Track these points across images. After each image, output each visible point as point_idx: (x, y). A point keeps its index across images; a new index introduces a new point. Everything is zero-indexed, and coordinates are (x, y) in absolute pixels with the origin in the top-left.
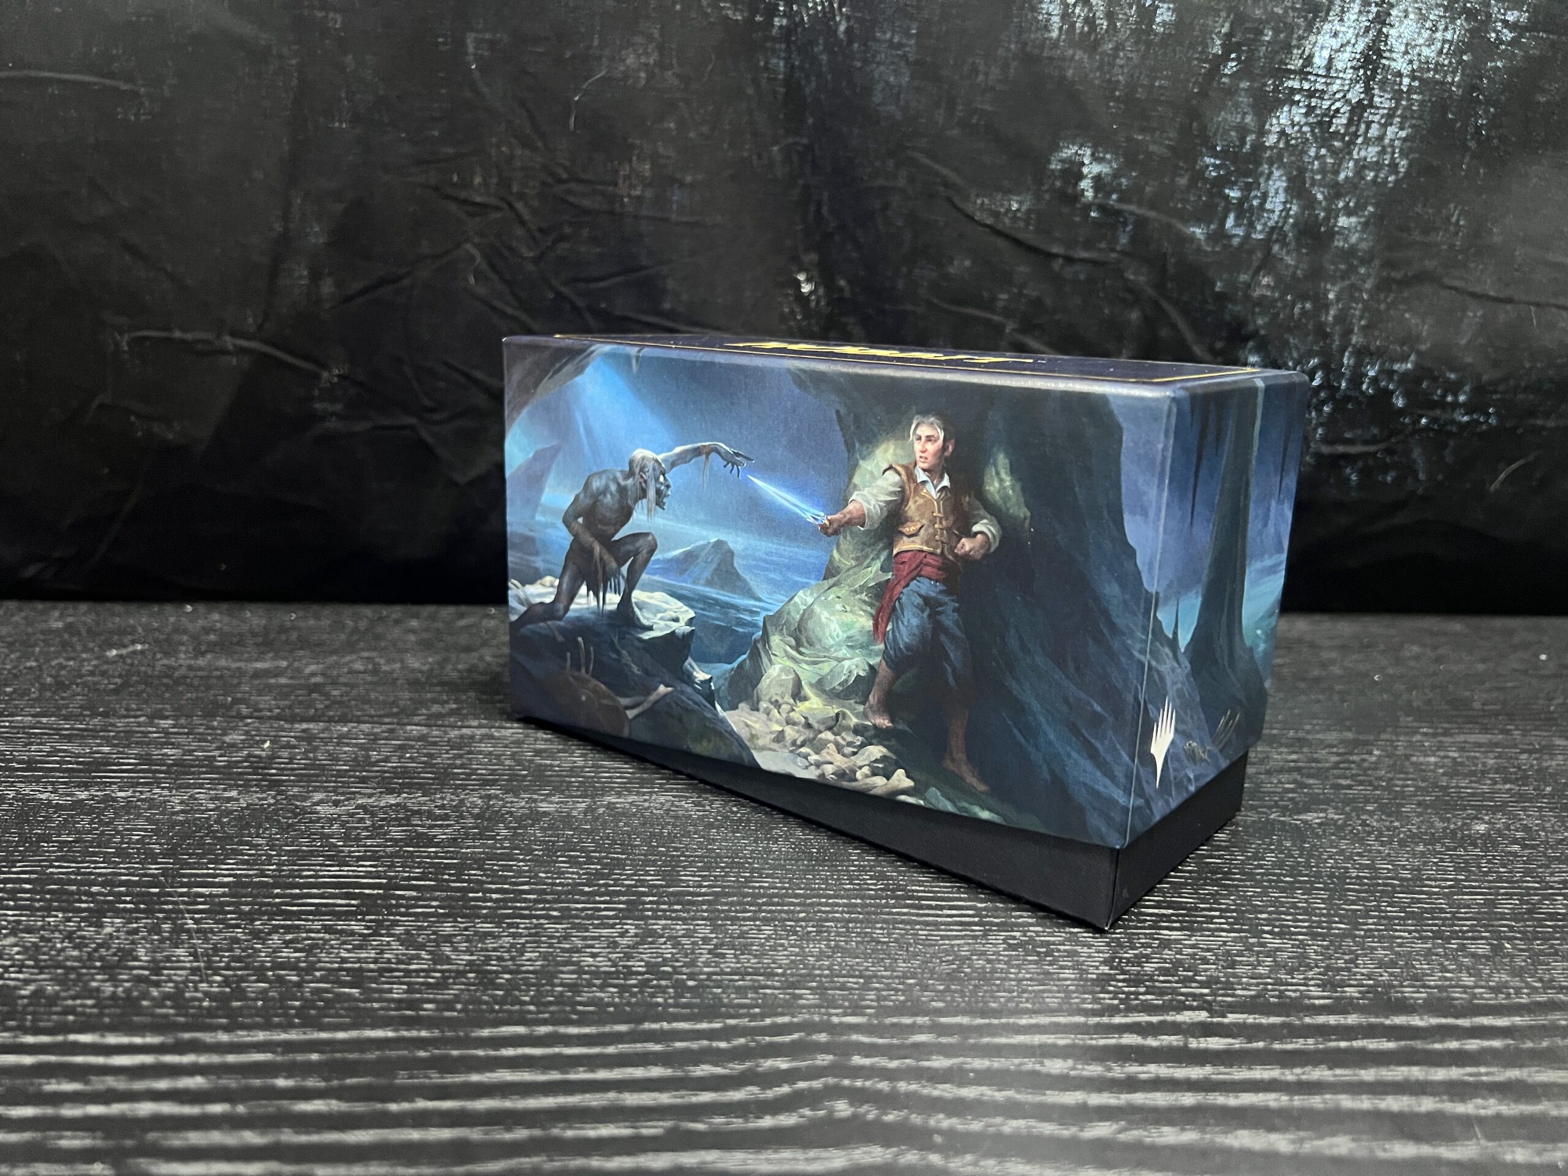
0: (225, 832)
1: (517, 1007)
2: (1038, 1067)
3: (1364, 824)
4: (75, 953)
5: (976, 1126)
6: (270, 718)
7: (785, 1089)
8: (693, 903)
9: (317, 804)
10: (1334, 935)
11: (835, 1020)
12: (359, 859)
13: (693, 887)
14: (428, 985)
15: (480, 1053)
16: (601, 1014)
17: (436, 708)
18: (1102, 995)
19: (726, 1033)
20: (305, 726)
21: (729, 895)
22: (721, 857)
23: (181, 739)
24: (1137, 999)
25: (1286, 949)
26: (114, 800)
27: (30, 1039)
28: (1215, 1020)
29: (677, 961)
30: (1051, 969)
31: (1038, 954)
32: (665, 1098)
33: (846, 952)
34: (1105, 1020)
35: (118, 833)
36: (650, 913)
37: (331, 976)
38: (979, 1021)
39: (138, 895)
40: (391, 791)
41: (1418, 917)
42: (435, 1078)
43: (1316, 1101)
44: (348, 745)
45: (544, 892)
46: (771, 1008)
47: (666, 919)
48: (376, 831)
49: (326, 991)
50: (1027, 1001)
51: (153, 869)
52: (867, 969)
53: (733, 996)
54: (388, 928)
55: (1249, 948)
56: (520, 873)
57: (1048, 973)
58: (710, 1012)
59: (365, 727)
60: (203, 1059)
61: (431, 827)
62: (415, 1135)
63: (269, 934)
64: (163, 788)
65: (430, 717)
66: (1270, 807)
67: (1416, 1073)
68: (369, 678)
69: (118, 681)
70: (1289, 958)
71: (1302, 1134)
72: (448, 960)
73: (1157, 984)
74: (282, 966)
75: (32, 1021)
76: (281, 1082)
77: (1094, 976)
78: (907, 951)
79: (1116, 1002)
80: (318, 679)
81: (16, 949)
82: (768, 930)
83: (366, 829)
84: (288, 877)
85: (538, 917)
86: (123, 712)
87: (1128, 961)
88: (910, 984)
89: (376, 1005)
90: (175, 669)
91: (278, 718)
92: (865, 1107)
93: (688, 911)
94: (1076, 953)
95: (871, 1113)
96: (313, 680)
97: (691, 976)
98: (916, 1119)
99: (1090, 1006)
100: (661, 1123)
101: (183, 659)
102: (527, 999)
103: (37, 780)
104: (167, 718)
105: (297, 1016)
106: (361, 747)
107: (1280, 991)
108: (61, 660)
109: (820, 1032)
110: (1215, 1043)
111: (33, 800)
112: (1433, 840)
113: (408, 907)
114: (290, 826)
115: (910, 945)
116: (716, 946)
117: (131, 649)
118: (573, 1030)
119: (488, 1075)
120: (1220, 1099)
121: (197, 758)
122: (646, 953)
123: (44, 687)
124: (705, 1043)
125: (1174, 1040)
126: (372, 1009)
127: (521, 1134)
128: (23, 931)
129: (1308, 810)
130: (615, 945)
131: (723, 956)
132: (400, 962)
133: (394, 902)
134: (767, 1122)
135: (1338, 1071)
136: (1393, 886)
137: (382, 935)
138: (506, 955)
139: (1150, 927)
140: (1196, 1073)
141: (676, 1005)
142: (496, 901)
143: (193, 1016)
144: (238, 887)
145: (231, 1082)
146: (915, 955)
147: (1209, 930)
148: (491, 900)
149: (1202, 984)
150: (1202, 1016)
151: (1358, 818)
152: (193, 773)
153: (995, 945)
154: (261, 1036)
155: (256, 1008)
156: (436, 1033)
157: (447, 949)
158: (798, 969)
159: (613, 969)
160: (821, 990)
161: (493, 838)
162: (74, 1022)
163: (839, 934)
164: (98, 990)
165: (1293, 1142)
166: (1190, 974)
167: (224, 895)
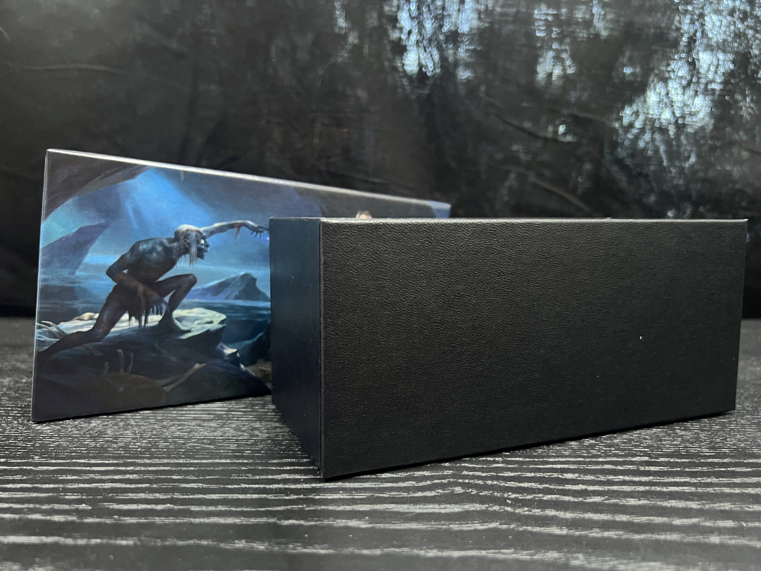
1: (292, 452)
2: (560, 476)
4: (78, 432)
5: (529, 497)
7: (429, 482)
10: (714, 430)
14: (248, 445)
15: (273, 468)
24: (610, 452)
25: (688, 435)
27: (53, 461)
28: (653, 460)
34: (595, 460)
38: (527, 459)
41: (758, 424)
42: (250, 476)
43: (710, 490)
49: (197, 446)
50: (553, 453)
54: (228, 425)
60: (138, 468)
62: (240, 496)
71: (704, 502)
72: (257, 436)
74: (176, 438)
75: (55, 455)
76: (175, 477)
79: (599, 453)
92: (470, 490)
95: (473, 492)
98: (497, 494)
100: (365, 494)
105: (183, 454)
110: (653, 468)
113: (237, 418)
119: (277, 476)
125: (631, 467)
126: (220, 452)
127: (294, 497)
132: (234, 436)
133: (231, 416)
134: (420, 494)
135: (721, 479)
137: (225, 427)
140: (644, 479)
143: (132, 454)
145: (150, 477)
149: (645, 447)
150: (646, 458)
154: (166, 461)
155: (164, 452)
156: (251, 461)
157: (257, 432)
162: (76, 455)
165: (700, 505)
166: (638, 443)
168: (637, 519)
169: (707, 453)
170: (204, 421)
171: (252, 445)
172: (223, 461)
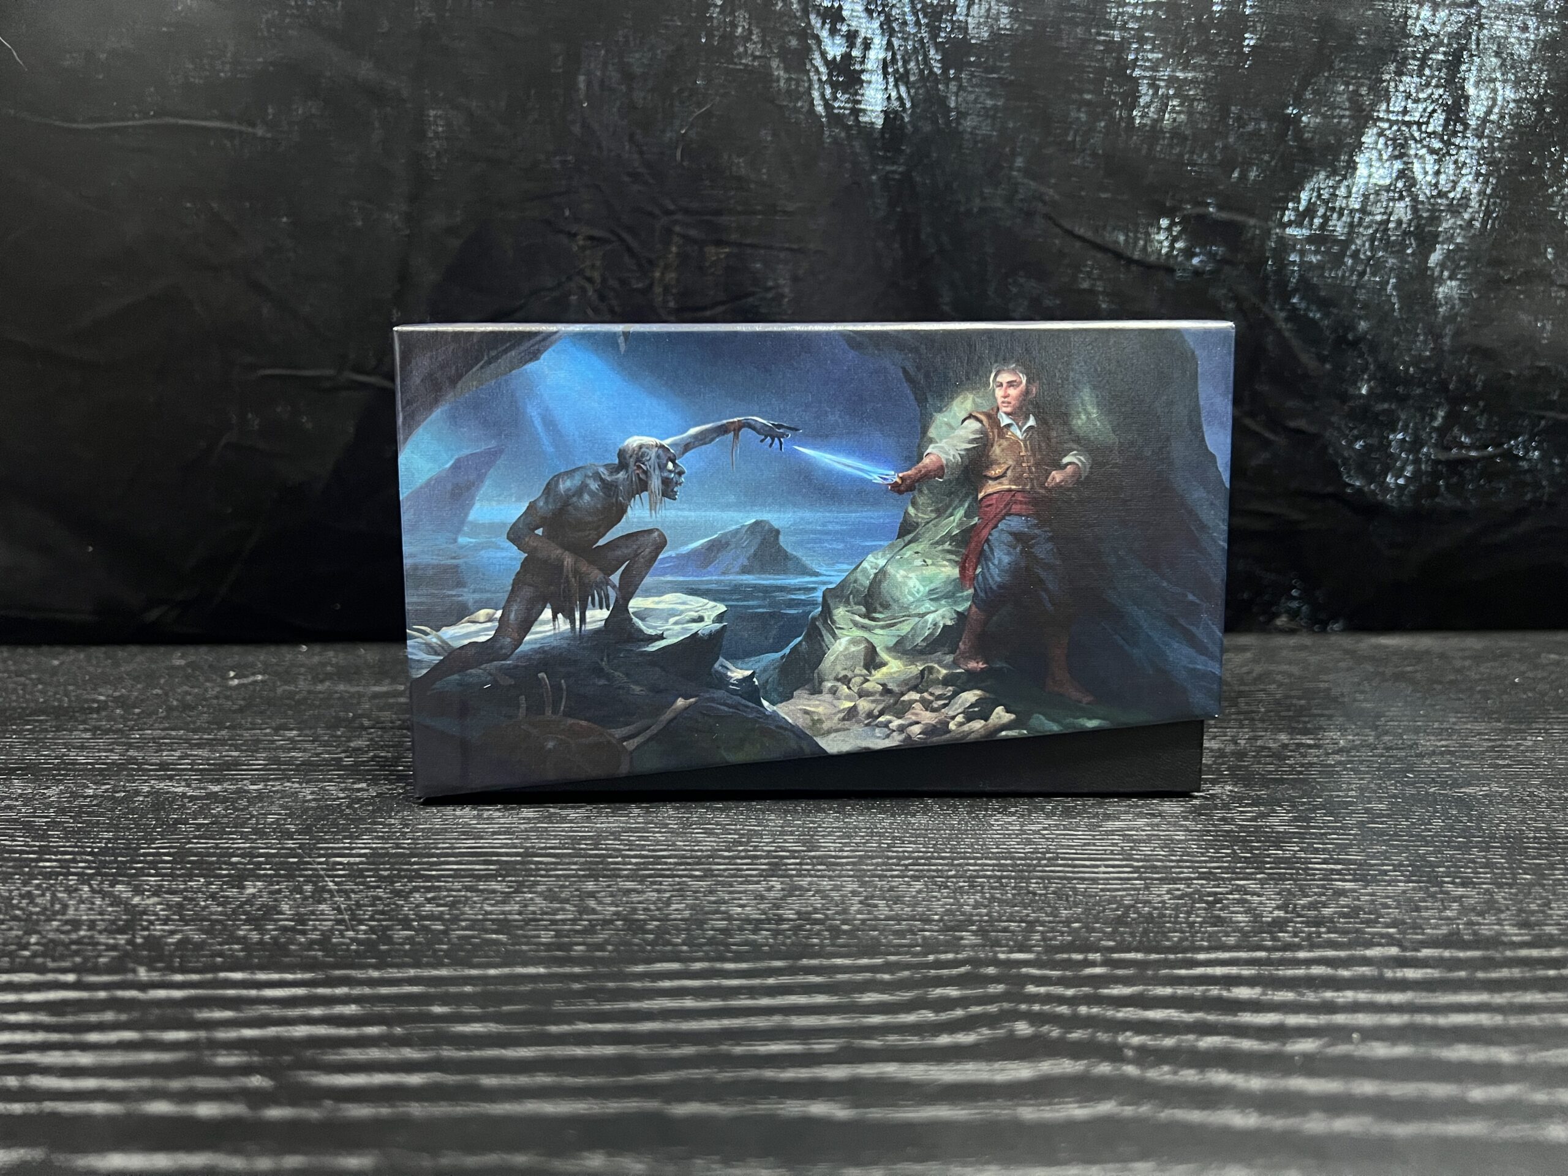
0: (358, 815)
1: (669, 948)
2: (1225, 993)
3: (1531, 794)
4: (220, 909)
5: (1169, 1042)
6: (392, 728)
7: (959, 1013)
8: (836, 864)
10: (1521, 884)
11: (1002, 956)
12: (494, 833)
13: (835, 851)
14: (577, 932)
15: (637, 985)
16: (755, 952)
18: (1281, 934)
19: (888, 967)
21: (872, 858)
22: (860, 829)
23: (308, 746)
24: (1320, 937)
25: (1473, 896)
26: (248, 792)
27: (179, 978)
28: (1408, 954)
29: (828, 910)
30: (1222, 914)
31: (1207, 902)
32: (834, 1021)
33: (1001, 902)
34: (1288, 954)
35: (253, 816)
36: (794, 872)
37: (474, 924)
38: (1154, 956)
39: (276, 864)
42: (592, 1005)
43: (1533, 1020)
45: (684, 857)
46: (930, 947)
47: (811, 876)
49: (473, 937)
50: (1202, 940)
51: (290, 844)
52: (1028, 915)
53: (891, 937)
54: (529, 887)
55: (1433, 896)
56: (658, 843)
57: (1219, 917)
58: (872, 950)
60: (357, 991)
62: (579, 1051)
63: (411, 892)
64: (293, 782)
66: (1428, 783)
69: (242, 702)
70: (1477, 903)
71: (1524, 1047)
72: (594, 911)
73: (1338, 925)
74: (426, 918)
75: (180, 963)
76: (437, 1009)
77: (1270, 919)
78: (1067, 900)
79: (1297, 940)
81: (159, 907)
82: (918, 885)
84: (425, 848)
85: (680, 876)
86: (249, 725)
87: (1303, 907)
88: (1076, 929)
89: (524, 948)
90: (297, 693)
91: (400, 728)
92: (1046, 1027)
93: (834, 871)
94: (1246, 901)
95: (1054, 1032)
97: (844, 922)
98: (1103, 1037)
99: (1270, 943)
100: (832, 1040)
101: (303, 685)
102: (679, 941)
103: (171, 778)
104: (292, 729)
105: (446, 956)
107: (1474, 930)
108: (186, 688)
109: (988, 966)
110: (1411, 974)
111: (168, 793)
113: (546, 870)
115: (1068, 896)
116: (867, 898)
117: (251, 679)
118: (730, 966)
119: (647, 1002)
120: (1428, 1019)
121: (324, 759)
122: (796, 904)
123: (170, 709)
124: (868, 975)
125: (1367, 971)
126: (522, 951)
127: (688, 1050)
128: (166, 893)
129: (1470, 785)
130: (763, 898)
131: (876, 906)
132: (545, 913)
133: (533, 866)
134: (944, 1040)
135: (1551, 995)
137: (525, 893)
138: (652, 907)
139: (1320, 880)
140: (1397, 998)
141: (833, 945)
142: (636, 864)
143: (341, 957)
144: (375, 857)
145: (387, 1010)
146: (1076, 905)
147: (1385, 881)
148: (630, 863)
149: (1388, 926)
150: (1394, 951)
151: (1525, 790)
152: (322, 771)
153: (1159, 895)
154: (412, 972)
155: (405, 951)
156: (589, 969)
157: (592, 903)
158: (954, 915)
159: (763, 916)
160: (982, 932)
162: (223, 963)
163: (993, 888)
164: (245, 937)
165: (1516, 1053)
166: (1373, 916)
167: (361, 863)
168: (1396, 1090)
169: (1516, 935)
170: (479, 878)
171: (585, 932)
172: (531, 970)
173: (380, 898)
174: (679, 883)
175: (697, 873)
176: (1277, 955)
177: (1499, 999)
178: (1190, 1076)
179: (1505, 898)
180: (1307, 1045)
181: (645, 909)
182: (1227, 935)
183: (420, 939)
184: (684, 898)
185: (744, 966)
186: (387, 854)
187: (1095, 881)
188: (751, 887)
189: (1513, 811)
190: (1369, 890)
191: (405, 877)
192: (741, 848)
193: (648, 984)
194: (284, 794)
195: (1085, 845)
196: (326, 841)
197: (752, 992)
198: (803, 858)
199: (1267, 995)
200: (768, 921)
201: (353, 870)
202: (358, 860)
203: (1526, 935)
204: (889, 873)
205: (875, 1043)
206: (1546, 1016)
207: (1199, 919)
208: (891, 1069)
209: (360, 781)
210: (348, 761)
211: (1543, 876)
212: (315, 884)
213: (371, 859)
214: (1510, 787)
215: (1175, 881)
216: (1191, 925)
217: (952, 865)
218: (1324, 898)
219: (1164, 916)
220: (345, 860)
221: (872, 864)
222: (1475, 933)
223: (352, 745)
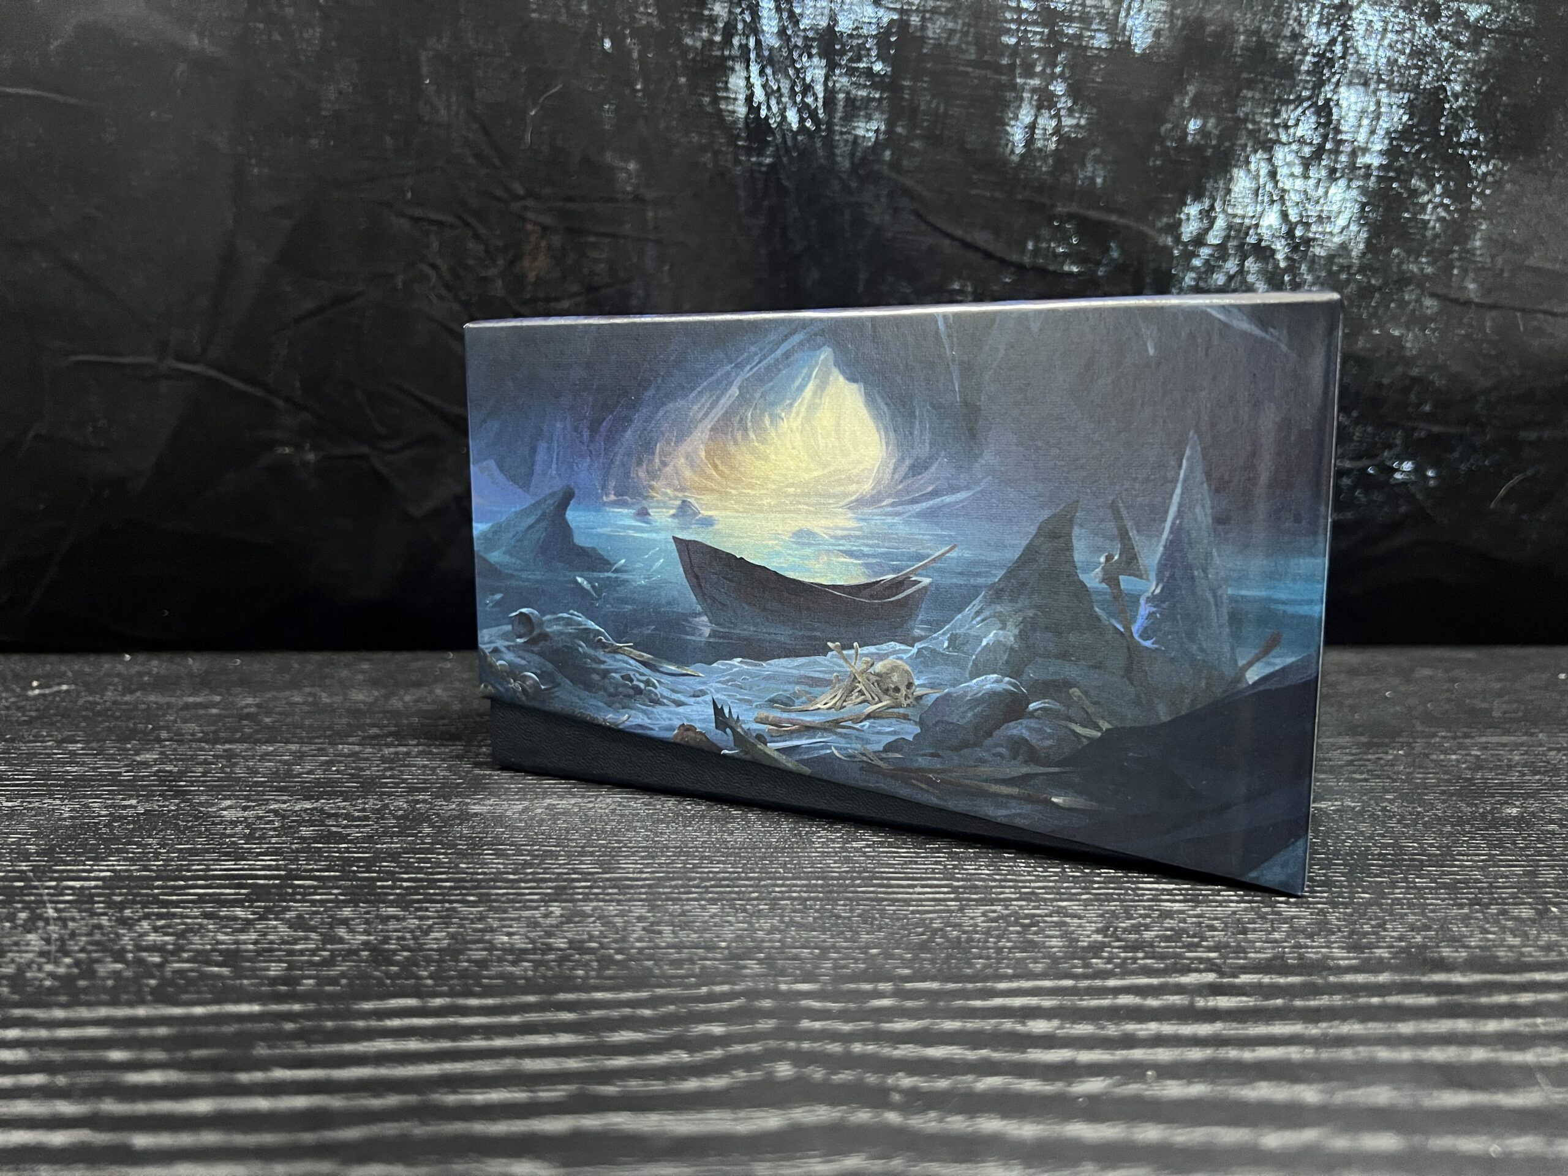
0: (114, 834)
1: (413, 981)
2: (1019, 1027)
3: (1384, 809)
5: (943, 1084)
6: (191, 741)
7: (718, 1053)
8: (631, 887)
9: (224, 809)
10: (1358, 903)
11: (783, 987)
12: (260, 854)
13: (633, 873)
14: (313, 963)
15: (361, 1024)
16: (510, 985)
17: (374, 731)
18: (1094, 961)
19: (653, 1002)
20: (227, 746)
21: (673, 879)
22: (668, 848)
23: (88, 759)
24: (1135, 963)
25: (1305, 916)
28: (1225, 980)
29: (605, 937)
30: (1036, 938)
31: (1023, 925)
32: (572, 1064)
33: (800, 926)
34: (1098, 983)
36: (580, 897)
37: (201, 956)
38: (951, 986)
40: (308, 798)
41: (1452, 888)
42: (300, 1049)
43: (1347, 1054)
44: (270, 761)
45: (463, 880)
46: (707, 977)
47: (599, 900)
48: (284, 830)
49: (191, 970)
50: (1007, 967)
51: (24, 866)
52: (824, 941)
53: (666, 967)
54: (277, 913)
55: (1263, 917)
56: (439, 864)
57: (1032, 941)
58: (640, 982)
59: (293, 747)
60: (31, 1034)
61: (346, 827)
62: (267, 1103)
63: (139, 920)
64: (55, 799)
65: (364, 738)
67: (1463, 1025)
68: (306, 708)
69: (34, 714)
70: (1308, 924)
71: (1333, 1084)
72: (341, 941)
73: (1157, 949)
74: (144, 949)
76: (115, 1055)
77: (1086, 944)
78: (872, 924)
79: (1110, 966)
80: (252, 710)
82: (714, 909)
83: (275, 829)
84: (176, 870)
85: (451, 902)
86: (31, 738)
87: (1125, 930)
88: (873, 956)
89: (246, 982)
90: (99, 704)
91: (200, 741)
92: (811, 1068)
93: (624, 894)
94: (1065, 924)
95: (818, 1074)
96: (246, 711)
97: (619, 951)
98: (871, 1079)
99: (1080, 970)
100: (563, 1087)
101: (109, 695)
102: (425, 973)
104: (77, 742)
105: (151, 993)
106: (285, 763)
107: (1299, 953)
109: (765, 998)
110: (1224, 1002)
112: (1461, 822)
113: (303, 895)
114: (186, 828)
115: (873, 919)
116: (652, 924)
117: (56, 689)
118: (474, 1002)
119: (365, 1044)
120: (1233, 1053)
121: (101, 775)
122: (571, 932)
124: (627, 1011)
125: (1176, 1000)
126: (242, 985)
127: (393, 1100)
130: (536, 925)
131: (660, 932)
132: (284, 942)
133: (290, 891)
134: (692, 1084)
135: (1370, 1025)
136: (1421, 861)
137: (270, 920)
138: (408, 936)
139: (1148, 900)
140: (1204, 1029)
141: (598, 977)
142: (407, 888)
143: (29, 994)
144: (116, 880)
145: (57, 1056)
146: (880, 928)
147: (1216, 901)
148: (401, 887)
149: (1210, 949)
150: (1211, 977)
151: (1377, 805)
152: (93, 786)
153: (972, 918)
154: (104, 1012)
155: (105, 987)
156: (311, 1006)
157: (342, 932)
158: (744, 942)
159: (530, 946)
160: (769, 961)
161: (415, 835)
163: (795, 911)
165: (1322, 1092)
166: (1196, 940)
167: (96, 887)
168: (1184, 1136)
169: (1343, 959)
170: (224, 903)
171: (322, 963)
172: (244, 1008)
173: (99, 927)
174: (448, 910)
175: (472, 898)
176: (1085, 983)
177: (1314, 1030)
178: (957, 1123)
179: (1338, 919)
180: (1095, 1085)
181: (399, 939)
182: (1035, 961)
183: (128, 974)
184: (448, 925)
185: (490, 1001)
186: (130, 878)
187: (907, 902)
188: (527, 913)
189: (1362, 827)
190: (1198, 911)
191: (139, 902)
192: (529, 871)
193: (374, 1023)
194: (39, 811)
195: (905, 863)
196: (66, 863)
197: (488, 1032)
198: (595, 881)
199: (1063, 1028)
200: (534, 951)
201: (84, 895)
202: (93, 883)
203: (1354, 958)
204: (684, 896)
205: (610, 1090)
206: (1360, 1049)
207: (1009, 944)
208: (623, 1121)
209: (131, 797)
210: (127, 776)
211: (1384, 896)
212: (32, 911)
213: (108, 883)
214: (1363, 801)
215: (992, 902)
216: (999, 950)
217: (757, 886)
218: (1148, 920)
219: (972, 940)
220: (77, 884)
221: (670, 887)
222: (1301, 957)
223: (138, 758)
